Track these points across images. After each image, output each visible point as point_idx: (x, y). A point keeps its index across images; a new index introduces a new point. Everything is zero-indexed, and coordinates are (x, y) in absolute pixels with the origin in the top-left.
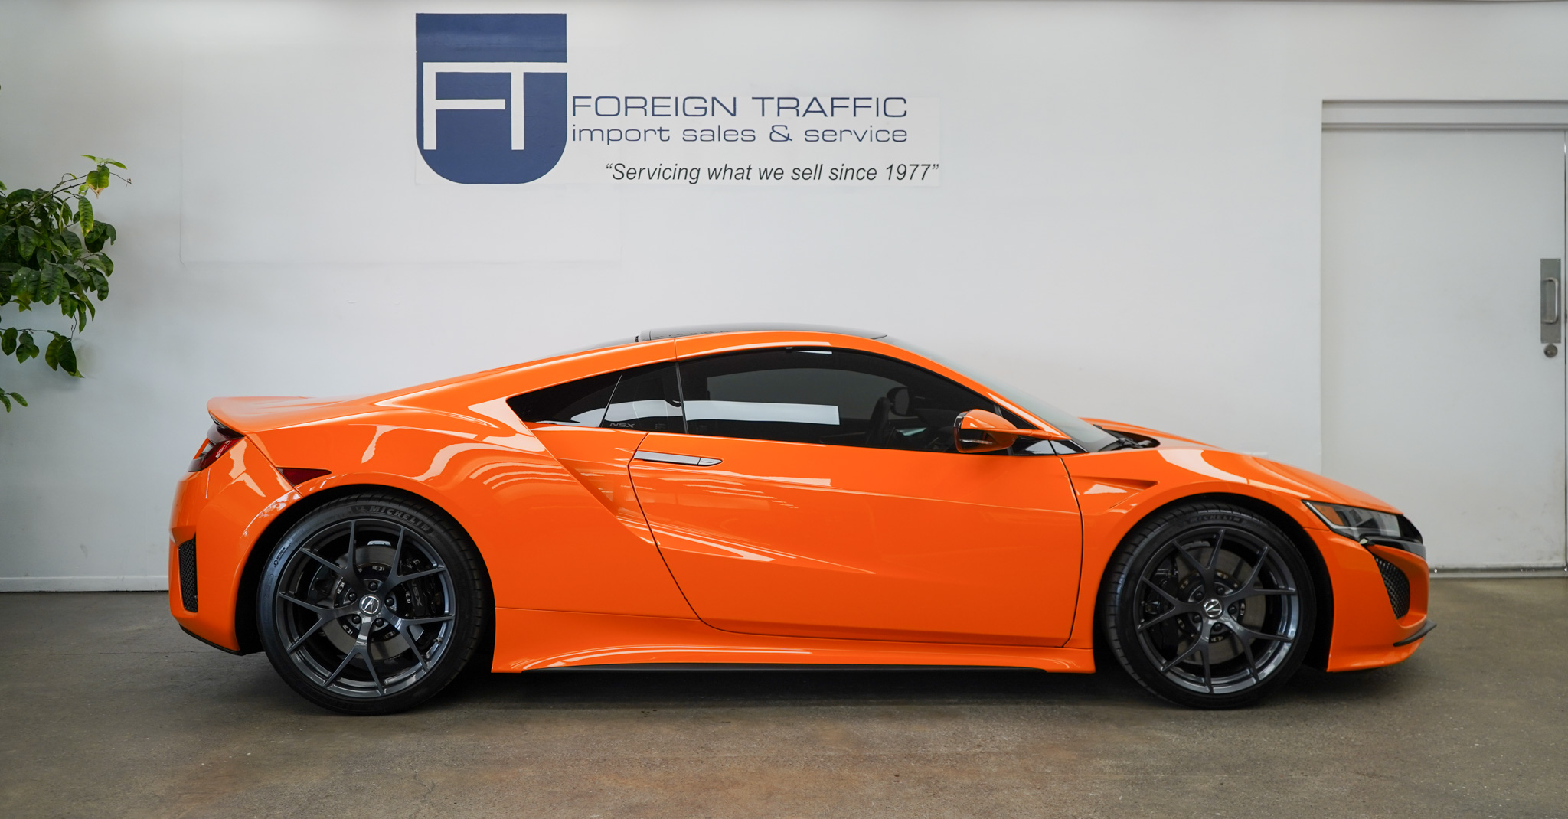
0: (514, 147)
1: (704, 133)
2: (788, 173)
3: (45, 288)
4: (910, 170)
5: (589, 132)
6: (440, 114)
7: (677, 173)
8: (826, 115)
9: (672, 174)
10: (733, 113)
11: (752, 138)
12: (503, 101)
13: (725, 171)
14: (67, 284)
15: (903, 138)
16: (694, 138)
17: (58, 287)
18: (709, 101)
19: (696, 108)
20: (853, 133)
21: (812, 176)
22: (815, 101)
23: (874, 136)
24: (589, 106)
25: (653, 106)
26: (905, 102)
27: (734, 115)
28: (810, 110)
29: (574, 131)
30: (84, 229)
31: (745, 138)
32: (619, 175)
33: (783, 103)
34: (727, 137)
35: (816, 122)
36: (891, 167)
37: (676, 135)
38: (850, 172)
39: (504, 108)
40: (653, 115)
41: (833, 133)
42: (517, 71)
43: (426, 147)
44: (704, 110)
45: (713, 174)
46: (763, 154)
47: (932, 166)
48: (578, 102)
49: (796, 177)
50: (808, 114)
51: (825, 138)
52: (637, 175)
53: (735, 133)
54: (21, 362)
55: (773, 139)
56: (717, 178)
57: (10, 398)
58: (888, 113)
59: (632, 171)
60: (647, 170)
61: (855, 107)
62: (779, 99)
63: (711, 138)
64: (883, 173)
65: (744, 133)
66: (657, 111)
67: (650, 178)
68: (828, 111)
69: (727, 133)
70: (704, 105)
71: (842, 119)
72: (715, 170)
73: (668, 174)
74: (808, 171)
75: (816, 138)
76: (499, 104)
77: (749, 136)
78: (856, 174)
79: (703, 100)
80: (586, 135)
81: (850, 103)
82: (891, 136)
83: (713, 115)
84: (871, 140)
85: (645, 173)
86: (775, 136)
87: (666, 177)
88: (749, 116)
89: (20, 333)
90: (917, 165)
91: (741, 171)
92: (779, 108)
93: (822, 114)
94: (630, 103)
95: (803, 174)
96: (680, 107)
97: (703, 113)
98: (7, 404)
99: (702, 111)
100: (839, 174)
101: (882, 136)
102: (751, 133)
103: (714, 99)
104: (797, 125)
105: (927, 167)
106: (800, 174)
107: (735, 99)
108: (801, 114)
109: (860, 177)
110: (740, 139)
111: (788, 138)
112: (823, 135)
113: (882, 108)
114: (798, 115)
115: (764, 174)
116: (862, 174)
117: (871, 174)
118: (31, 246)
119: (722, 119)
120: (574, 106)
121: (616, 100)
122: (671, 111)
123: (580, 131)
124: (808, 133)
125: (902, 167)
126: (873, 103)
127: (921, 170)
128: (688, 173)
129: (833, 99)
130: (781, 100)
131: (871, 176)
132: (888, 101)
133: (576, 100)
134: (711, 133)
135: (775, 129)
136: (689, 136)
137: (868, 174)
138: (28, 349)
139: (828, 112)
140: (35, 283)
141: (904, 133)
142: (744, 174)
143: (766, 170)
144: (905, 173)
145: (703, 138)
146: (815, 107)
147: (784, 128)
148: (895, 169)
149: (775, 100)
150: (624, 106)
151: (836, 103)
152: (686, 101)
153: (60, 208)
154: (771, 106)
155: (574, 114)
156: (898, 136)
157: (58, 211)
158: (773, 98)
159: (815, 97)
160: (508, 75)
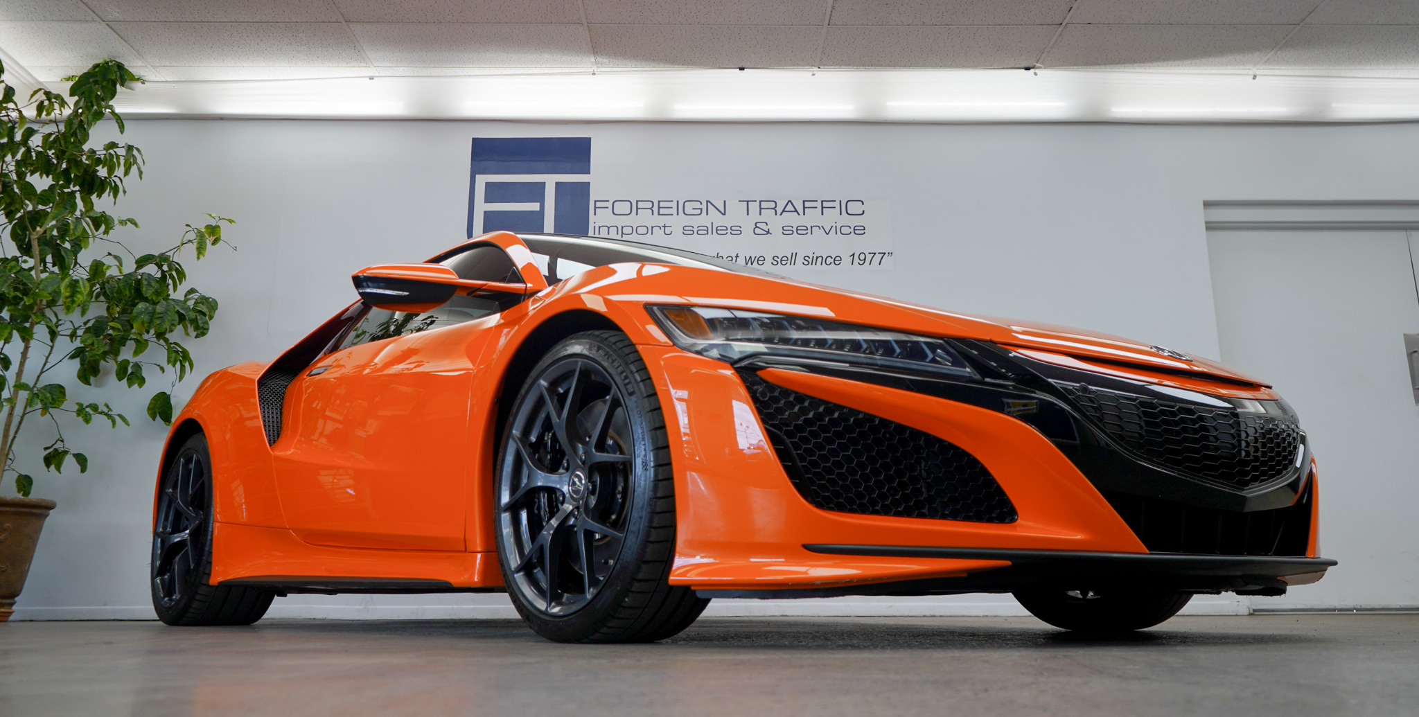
1: (700, 228)
2: (769, 260)
3: (158, 318)
4: (869, 257)
5: (607, 228)
6: (487, 214)
8: (799, 214)
10: (723, 212)
11: (739, 232)
12: (538, 204)
14: (176, 317)
15: (862, 232)
16: (692, 232)
17: (169, 318)
18: (704, 204)
19: (693, 209)
20: (821, 228)
21: (789, 262)
22: (790, 203)
23: (839, 230)
24: (607, 208)
25: (659, 208)
26: (863, 204)
27: (724, 214)
28: (786, 210)
29: (594, 227)
31: (733, 232)
33: (764, 205)
34: (718, 232)
35: (792, 219)
36: (853, 255)
37: (677, 230)
38: (820, 259)
39: (538, 209)
40: (659, 214)
41: (805, 228)
42: (550, 181)
46: (748, 245)
47: (887, 254)
48: (598, 204)
49: (775, 263)
50: (784, 213)
51: (799, 232)
53: (726, 229)
54: (130, 386)
55: (756, 233)
58: (849, 213)
61: (823, 208)
62: (760, 202)
63: (706, 232)
64: (847, 260)
65: (733, 228)
66: (662, 211)
68: (800, 210)
69: (719, 229)
70: (700, 207)
71: (812, 217)
74: (785, 258)
75: (791, 232)
76: (535, 207)
77: (737, 230)
78: (824, 260)
79: (699, 203)
80: (604, 230)
81: (818, 204)
82: (852, 230)
83: (707, 214)
84: (836, 234)
86: (757, 231)
88: (736, 215)
89: (131, 364)
90: (875, 254)
92: (761, 209)
93: (796, 213)
94: (640, 205)
95: (781, 260)
96: (681, 208)
97: (699, 213)
98: (114, 422)
99: (699, 211)
100: (810, 261)
101: (845, 230)
102: (738, 228)
103: (708, 202)
104: (776, 222)
105: (883, 255)
106: (778, 261)
107: (725, 202)
108: (779, 213)
109: (828, 263)
110: (729, 233)
111: (768, 232)
112: (797, 230)
113: (844, 208)
114: (776, 214)
115: (749, 261)
116: (829, 260)
117: (837, 260)
118: (151, 288)
119: (714, 218)
120: (595, 208)
121: (629, 203)
122: (674, 211)
123: (600, 227)
124: (785, 228)
125: (862, 255)
126: (837, 204)
127: (878, 257)
129: (804, 202)
130: (762, 203)
131: (837, 262)
132: (849, 203)
134: (706, 229)
135: (758, 225)
136: (688, 231)
137: (835, 260)
138: (137, 376)
139: (801, 211)
140: (151, 314)
143: (750, 257)
144: (865, 259)
145: (699, 232)
146: (790, 207)
147: (765, 224)
148: (856, 256)
149: (758, 203)
150: (635, 207)
151: (807, 204)
152: (686, 203)
153: (177, 270)
154: (754, 207)
155: (595, 214)
156: (859, 231)
157: (174, 273)
158: (756, 201)
159: (790, 200)
160: (544, 184)
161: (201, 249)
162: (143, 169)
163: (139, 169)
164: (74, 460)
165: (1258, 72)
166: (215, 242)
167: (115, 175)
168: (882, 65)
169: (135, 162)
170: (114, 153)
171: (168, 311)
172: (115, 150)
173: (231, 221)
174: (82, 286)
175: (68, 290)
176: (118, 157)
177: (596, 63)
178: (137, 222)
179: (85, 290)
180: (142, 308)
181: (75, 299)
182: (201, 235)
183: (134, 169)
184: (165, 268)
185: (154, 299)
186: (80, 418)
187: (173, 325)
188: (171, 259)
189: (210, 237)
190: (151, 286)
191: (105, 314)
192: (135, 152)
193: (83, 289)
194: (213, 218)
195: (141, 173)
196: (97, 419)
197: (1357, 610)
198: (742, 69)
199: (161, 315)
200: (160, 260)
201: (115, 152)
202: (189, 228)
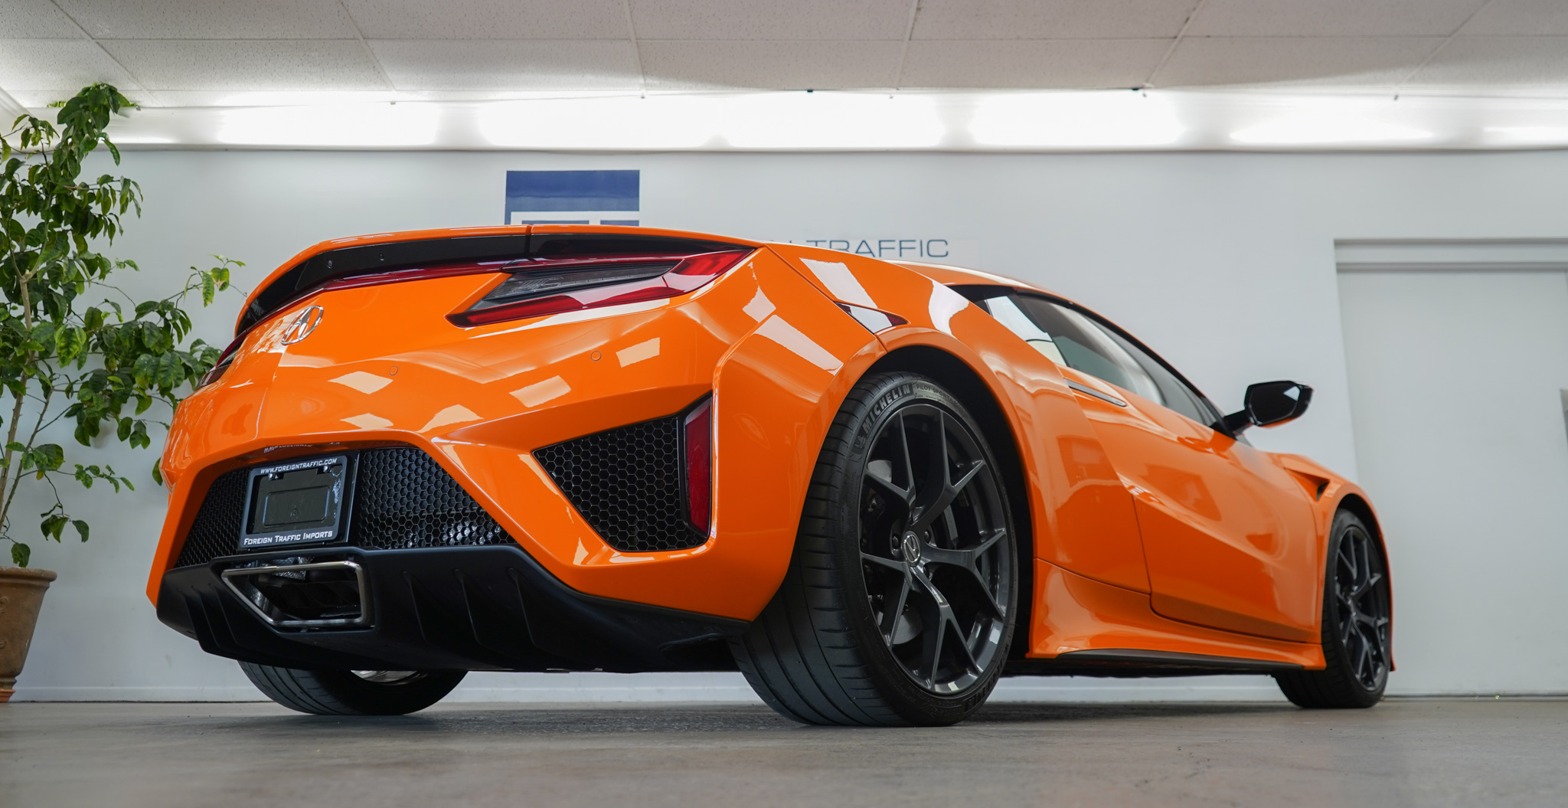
3: (163, 371)
14: (183, 371)
17: (175, 371)
22: (864, 244)
26: (946, 243)
28: (861, 251)
30: (205, 300)
42: (596, 219)
54: (133, 447)
57: (120, 482)
58: (932, 254)
61: (902, 248)
62: (831, 242)
81: (896, 245)
89: (134, 423)
98: (117, 486)
113: (926, 249)
118: (154, 339)
126: (917, 245)
129: (880, 242)
130: (834, 243)
132: (932, 243)
138: (141, 436)
139: (877, 253)
140: (154, 368)
146: (865, 248)
149: (828, 242)
151: (884, 245)
153: (181, 319)
157: (178, 322)
158: (825, 241)
159: (863, 239)
161: (208, 294)
162: (141, 205)
163: (137, 205)
164: (74, 527)
165: (1400, 92)
166: (223, 287)
167: (110, 212)
168: (969, 86)
169: (132, 197)
170: (108, 188)
171: (173, 363)
172: (110, 184)
173: (240, 264)
174: (78, 336)
175: (63, 340)
176: (113, 192)
177: (646, 85)
178: (137, 264)
179: (82, 341)
180: (144, 360)
181: (71, 349)
182: (207, 280)
183: (131, 205)
184: (169, 316)
185: (157, 351)
186: (80, 482)
187: (179, 379)
188: (175, 307)
189: (217, 281)
190: (154, 336)
191: (104, 368)
192: (132, 187)
193: (79, 339)
194: (221, 259)
195: (139, 210)
196: (97, 482)
197: (1501, 696)
198: (810, 91)
199: (165, 369)
200: (163, 307)
201: (110, 187)
202: (194, 271)
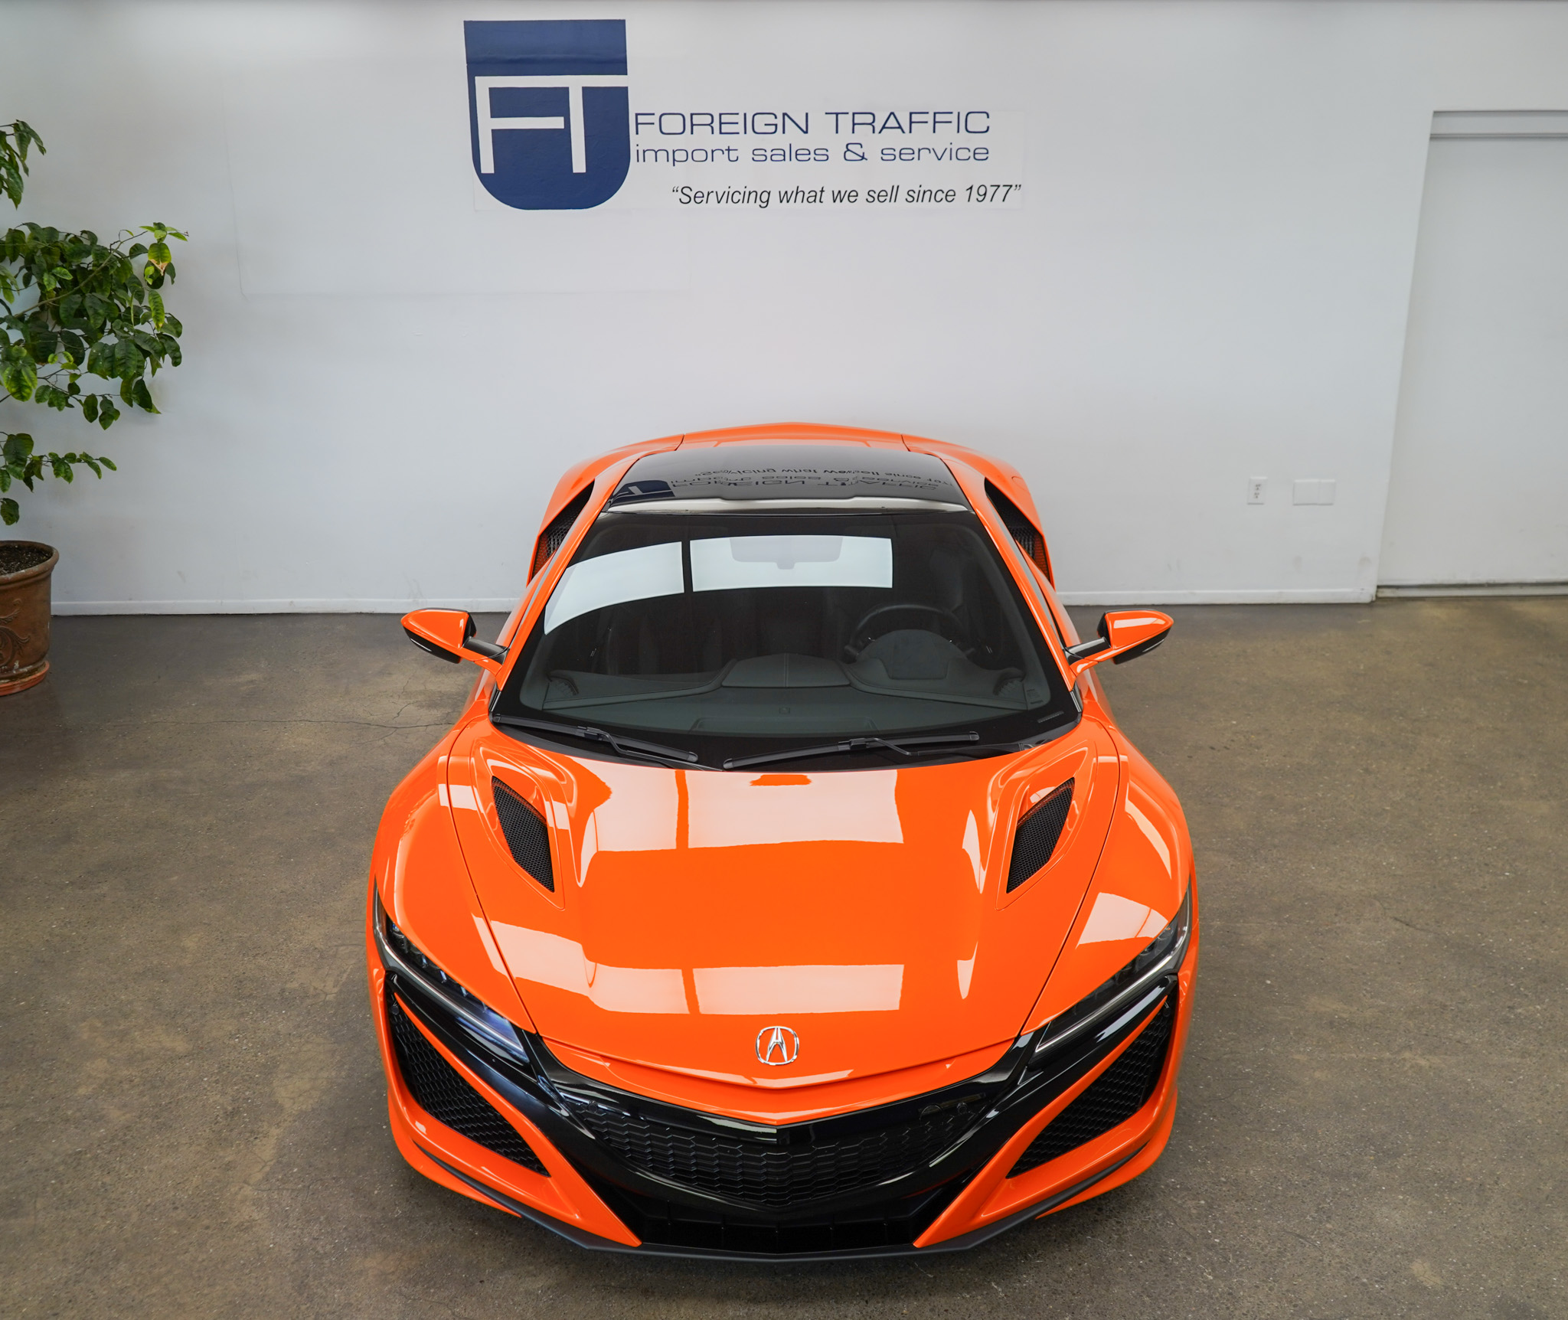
0: (575, 170)
1: (774, 152)
2: (863, 195)
4: (990, 191)
5: (654, 153)
6: (496, 134)
7: (747, 196)
8: (903, 132)
9: (741, 197)
10: (805, 129)
11: (825, 158)
12: (562, 119)
13: (797, 193)
15: (984, 157)
16: (764, 158)
18: (780, 117)
19: (766, 125)
20: (932, 151)
21: (888, 198)
22: (892, 116)
23: (954, 154)
24: (653, 124)
25: (721, 123)
26: (988, 117)
27: (806, 132)
28: (887, 126)
29: (638, 151)
31: (817, 158)
32: (686, 199)
33: (858, 119)
34: (799, 157)
35: (893, 139)
36: (971, 188)
37: (745, 155)
38: (928, 193)
39: (563, 127)
40: (721, 133)
41: (911, 152)
42: (575, 84)
43: (483, 171)
44: (774, 127)
45: (784, 197)
46: (836, 175)
47: (1014, 187)
48: (641, 119)
49: (871, 199)
50: (884, 130)
51: (902, 156)
52: (705, 199)
53: (808, 152)
54: (105, 428)
55: (847, 158)
56: (788, 202)
57: (99, 463)
58: (969, 129)
59: (699, 195)
60: (715, 193)
61: (935, 122)
62: (854, 114)
63: (782, 158)
64: (962, 194)
65: (817, 152)
66: (725, 128)
67: (719, 202)
68: (906, 126)
69: (799, 152)
70: (774, 121)
71: (921, 136)
72: (786, 192)
73: (737, 197)
74: (883, 193)
75: (893, 157)
76: (557, 123)
77: (822, 155)
78: (933, 195)
79: (773, 116)
80: (650, 155)
81: (930, 118)
82: (971, 154)
83: (784, 132)
84: (951, 159)
85: (713, 196)
86: (849, 155)
87: (735, 201)
88: (822, 134)
89: (100, 399)
90: (999, 186)
91: (814, 194)
92: (854, 124)
93: (900, 130)
94: (696, 120)
95: (879, 196)
96: (749, 124)
97: (773, 130)
98: (98, 470)
99: (772, 129)
100: (916, 196)
101: (963, 154)
102: (824, 152)
103: (784, 114)
104: (873, 143)
105: (1008, 188)
106: (875, 196)
107: (807, 114)
108: (877, 130)
109: (938, 199)
110: (812, 159)
111: (863, 158)
112: (900, 154)
113: (963, 123)
114: (874, 132)
115: (837, 197)
116: (940, 196)
117: (949, 196)
119: (792, 137)
120: (637, 124)
121: (681, 117)
122: (740, 128)
123: (644, 152)
125: (983, 188)
126: (953, 118)
127: (1002, 191)
128: (758, 196)
129: (911, 114)
130: (856, 115)
131: (949, 198)
132: (970, 115)
133: (639, 116)
134: (782, 153)
135: (850, 147)
136: (759, 155)
137: (947, 195)
138: (109, 415)
139: (906, 128)
140: (110, 359)
141: (985, 151)
142: (816, 196)
143: (839, 192)
144: (985, 194)
145: (774, 158)
146: (892, 122)
147: (859, 146)
148: (975, 190)
149: (850, 116)
150: (690, 123)
151: (915, 118)
152: (756, 117)
154: (845, 122)
155: (637, 133)
156: (980, 155)
158: (847, 113)
159: (892, 111)
160: (566, 90)
199: (123, 361)
